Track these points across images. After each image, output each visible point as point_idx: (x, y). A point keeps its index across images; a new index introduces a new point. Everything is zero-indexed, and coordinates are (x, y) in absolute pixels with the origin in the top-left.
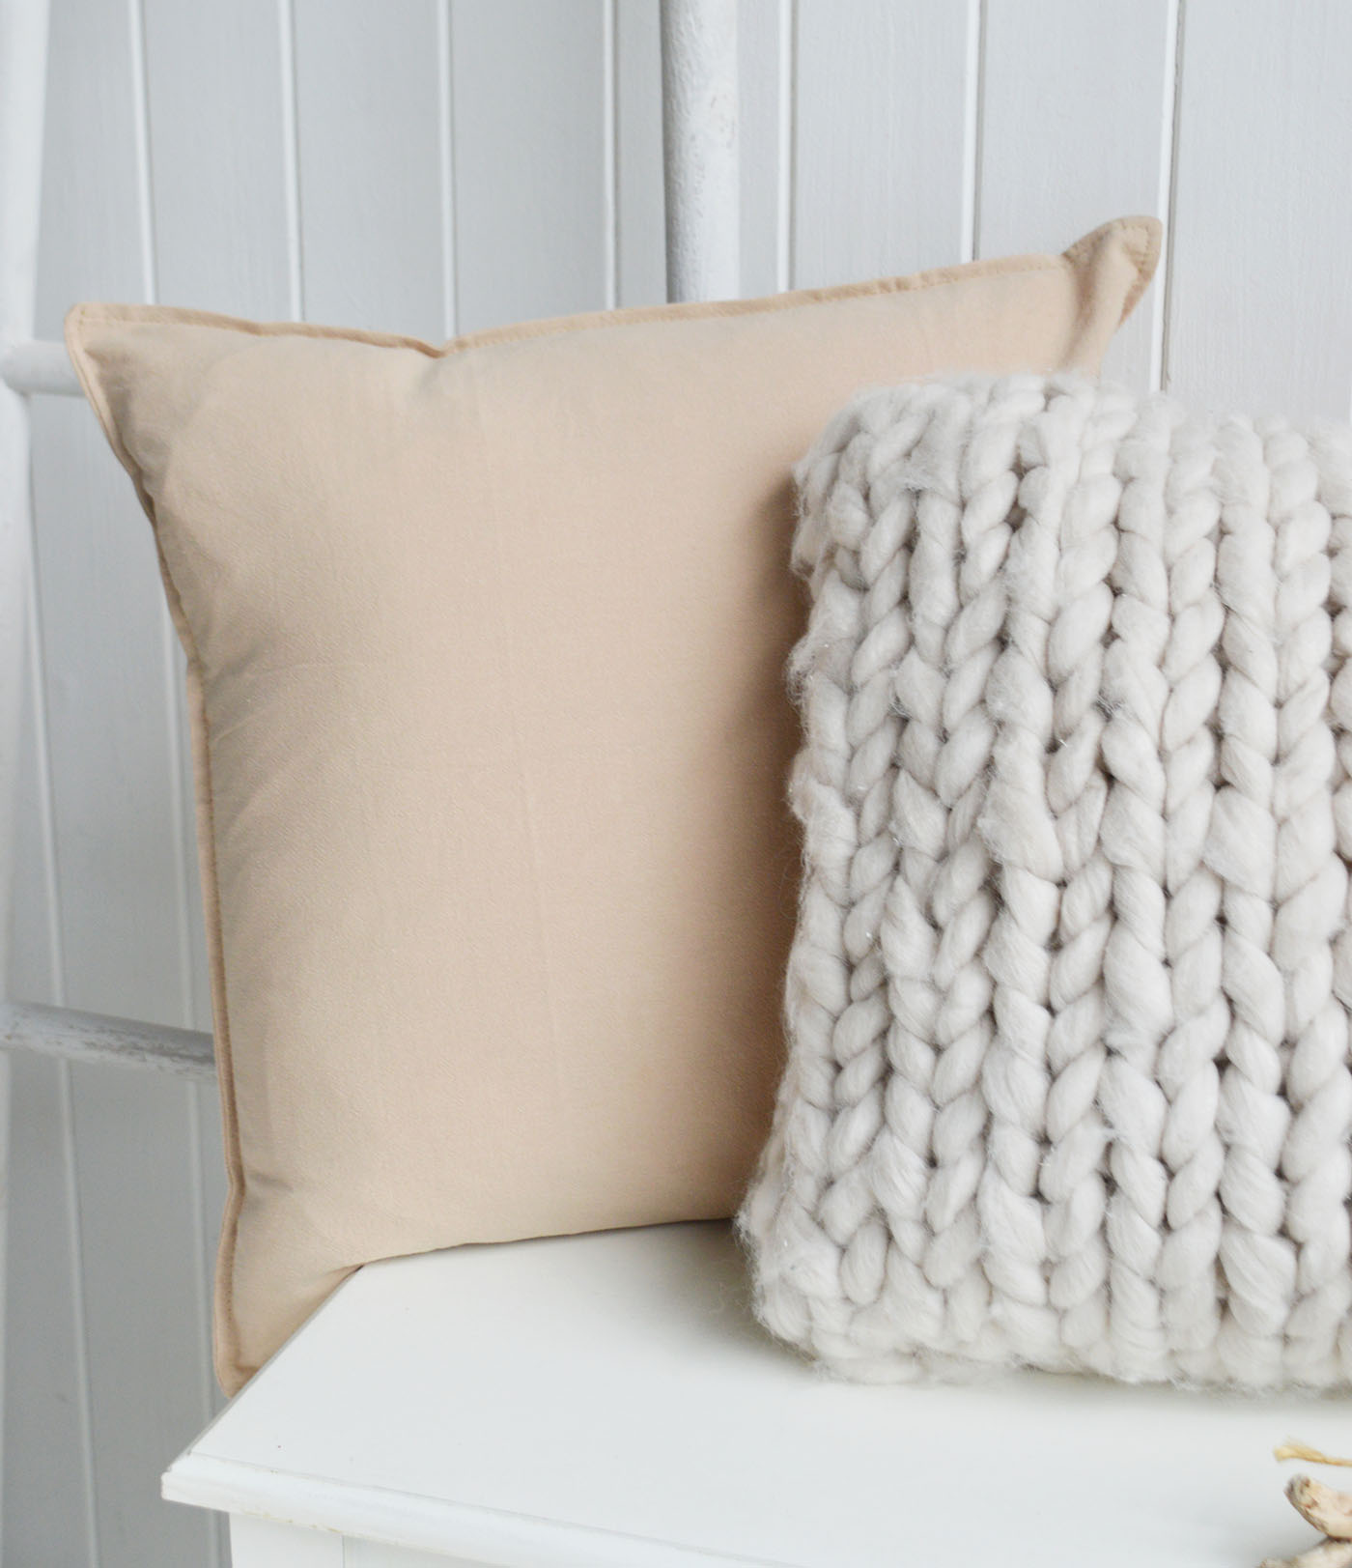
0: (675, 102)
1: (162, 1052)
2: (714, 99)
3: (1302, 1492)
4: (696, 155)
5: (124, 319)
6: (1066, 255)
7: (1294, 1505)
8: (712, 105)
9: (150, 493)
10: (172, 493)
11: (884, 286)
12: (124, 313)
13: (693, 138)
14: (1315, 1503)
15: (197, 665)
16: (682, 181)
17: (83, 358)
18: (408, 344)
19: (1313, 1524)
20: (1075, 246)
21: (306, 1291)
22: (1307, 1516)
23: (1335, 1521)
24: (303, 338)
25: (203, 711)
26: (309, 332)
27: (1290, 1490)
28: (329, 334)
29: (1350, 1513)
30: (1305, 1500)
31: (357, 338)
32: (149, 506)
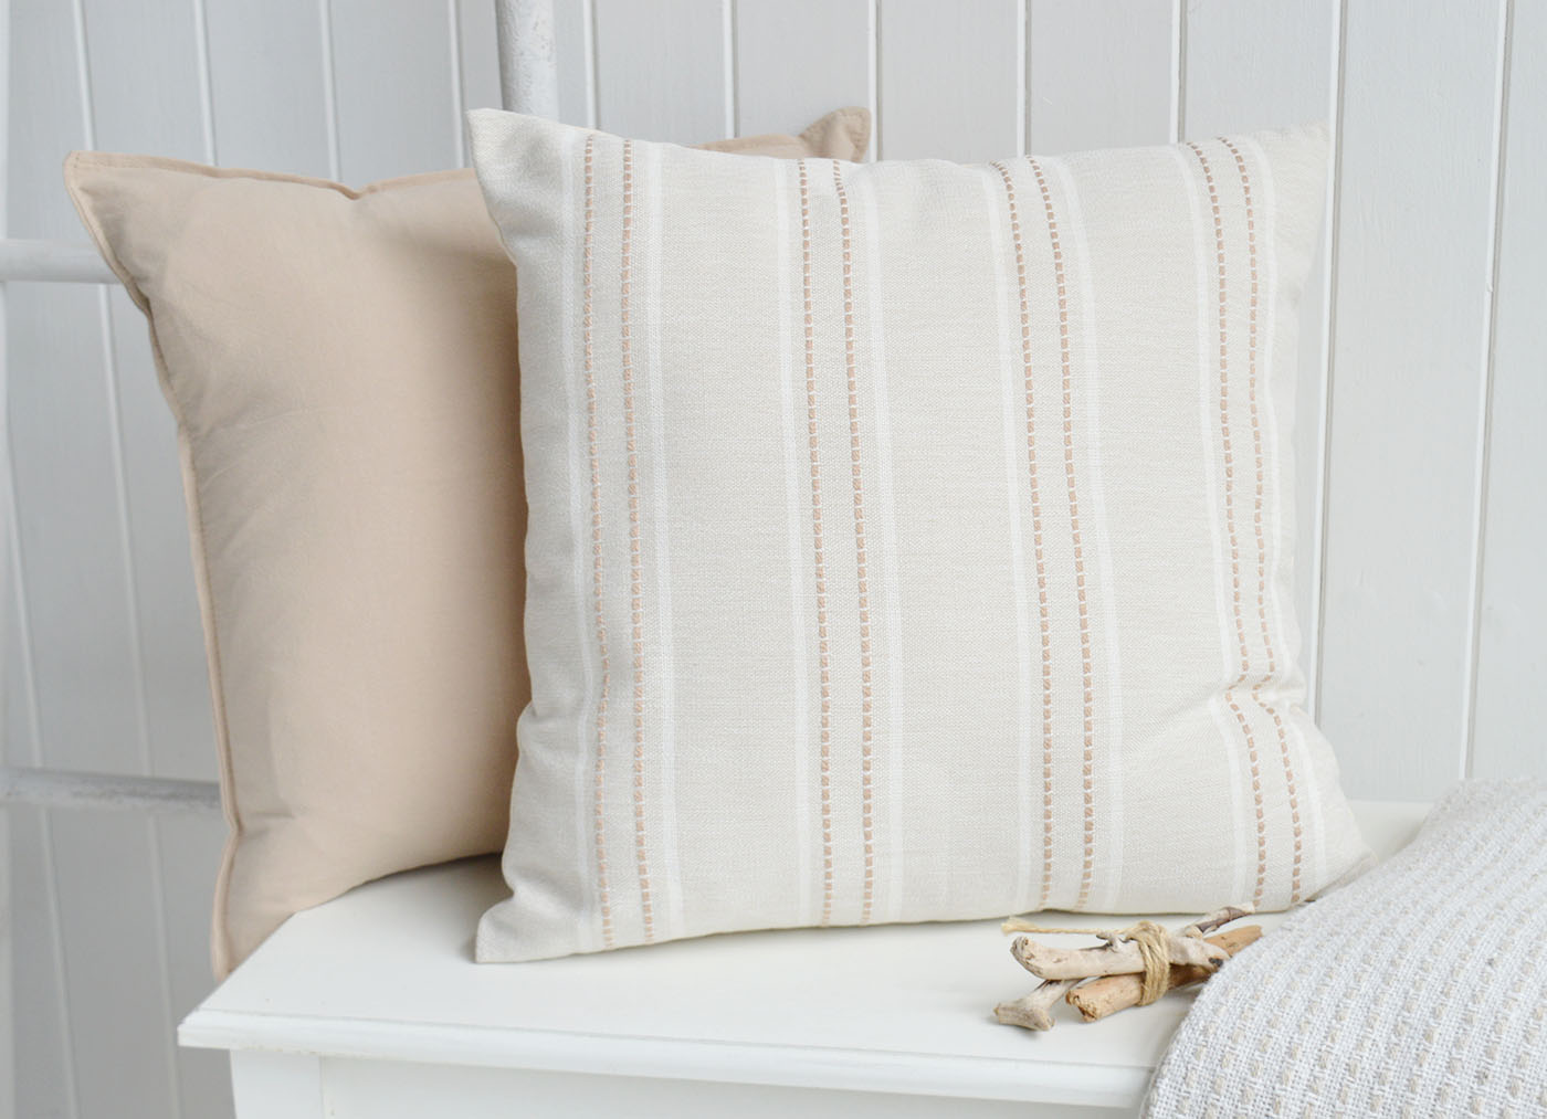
1: (133, 794)
2: (537, 24)
3: (1023, 948)
6: (802, 136)
7: (1018, 960)
8: (535, 28)
13: (522, 54)
14: (1032, 956)
15: (188, 427)
16: (515, 87)
18: (332, 186)
19: (1032, 972)
20: (808, 129)
22: (1027, 966)
23: (1049, 967)
24: (255, 181)
25: (193, 462)
26: (258, 176)
27: (1014, 949)
28: (271, 178)
29: (1059, 961)
30: (1026, 954)
31: (293, 180)
32: (145, 303)
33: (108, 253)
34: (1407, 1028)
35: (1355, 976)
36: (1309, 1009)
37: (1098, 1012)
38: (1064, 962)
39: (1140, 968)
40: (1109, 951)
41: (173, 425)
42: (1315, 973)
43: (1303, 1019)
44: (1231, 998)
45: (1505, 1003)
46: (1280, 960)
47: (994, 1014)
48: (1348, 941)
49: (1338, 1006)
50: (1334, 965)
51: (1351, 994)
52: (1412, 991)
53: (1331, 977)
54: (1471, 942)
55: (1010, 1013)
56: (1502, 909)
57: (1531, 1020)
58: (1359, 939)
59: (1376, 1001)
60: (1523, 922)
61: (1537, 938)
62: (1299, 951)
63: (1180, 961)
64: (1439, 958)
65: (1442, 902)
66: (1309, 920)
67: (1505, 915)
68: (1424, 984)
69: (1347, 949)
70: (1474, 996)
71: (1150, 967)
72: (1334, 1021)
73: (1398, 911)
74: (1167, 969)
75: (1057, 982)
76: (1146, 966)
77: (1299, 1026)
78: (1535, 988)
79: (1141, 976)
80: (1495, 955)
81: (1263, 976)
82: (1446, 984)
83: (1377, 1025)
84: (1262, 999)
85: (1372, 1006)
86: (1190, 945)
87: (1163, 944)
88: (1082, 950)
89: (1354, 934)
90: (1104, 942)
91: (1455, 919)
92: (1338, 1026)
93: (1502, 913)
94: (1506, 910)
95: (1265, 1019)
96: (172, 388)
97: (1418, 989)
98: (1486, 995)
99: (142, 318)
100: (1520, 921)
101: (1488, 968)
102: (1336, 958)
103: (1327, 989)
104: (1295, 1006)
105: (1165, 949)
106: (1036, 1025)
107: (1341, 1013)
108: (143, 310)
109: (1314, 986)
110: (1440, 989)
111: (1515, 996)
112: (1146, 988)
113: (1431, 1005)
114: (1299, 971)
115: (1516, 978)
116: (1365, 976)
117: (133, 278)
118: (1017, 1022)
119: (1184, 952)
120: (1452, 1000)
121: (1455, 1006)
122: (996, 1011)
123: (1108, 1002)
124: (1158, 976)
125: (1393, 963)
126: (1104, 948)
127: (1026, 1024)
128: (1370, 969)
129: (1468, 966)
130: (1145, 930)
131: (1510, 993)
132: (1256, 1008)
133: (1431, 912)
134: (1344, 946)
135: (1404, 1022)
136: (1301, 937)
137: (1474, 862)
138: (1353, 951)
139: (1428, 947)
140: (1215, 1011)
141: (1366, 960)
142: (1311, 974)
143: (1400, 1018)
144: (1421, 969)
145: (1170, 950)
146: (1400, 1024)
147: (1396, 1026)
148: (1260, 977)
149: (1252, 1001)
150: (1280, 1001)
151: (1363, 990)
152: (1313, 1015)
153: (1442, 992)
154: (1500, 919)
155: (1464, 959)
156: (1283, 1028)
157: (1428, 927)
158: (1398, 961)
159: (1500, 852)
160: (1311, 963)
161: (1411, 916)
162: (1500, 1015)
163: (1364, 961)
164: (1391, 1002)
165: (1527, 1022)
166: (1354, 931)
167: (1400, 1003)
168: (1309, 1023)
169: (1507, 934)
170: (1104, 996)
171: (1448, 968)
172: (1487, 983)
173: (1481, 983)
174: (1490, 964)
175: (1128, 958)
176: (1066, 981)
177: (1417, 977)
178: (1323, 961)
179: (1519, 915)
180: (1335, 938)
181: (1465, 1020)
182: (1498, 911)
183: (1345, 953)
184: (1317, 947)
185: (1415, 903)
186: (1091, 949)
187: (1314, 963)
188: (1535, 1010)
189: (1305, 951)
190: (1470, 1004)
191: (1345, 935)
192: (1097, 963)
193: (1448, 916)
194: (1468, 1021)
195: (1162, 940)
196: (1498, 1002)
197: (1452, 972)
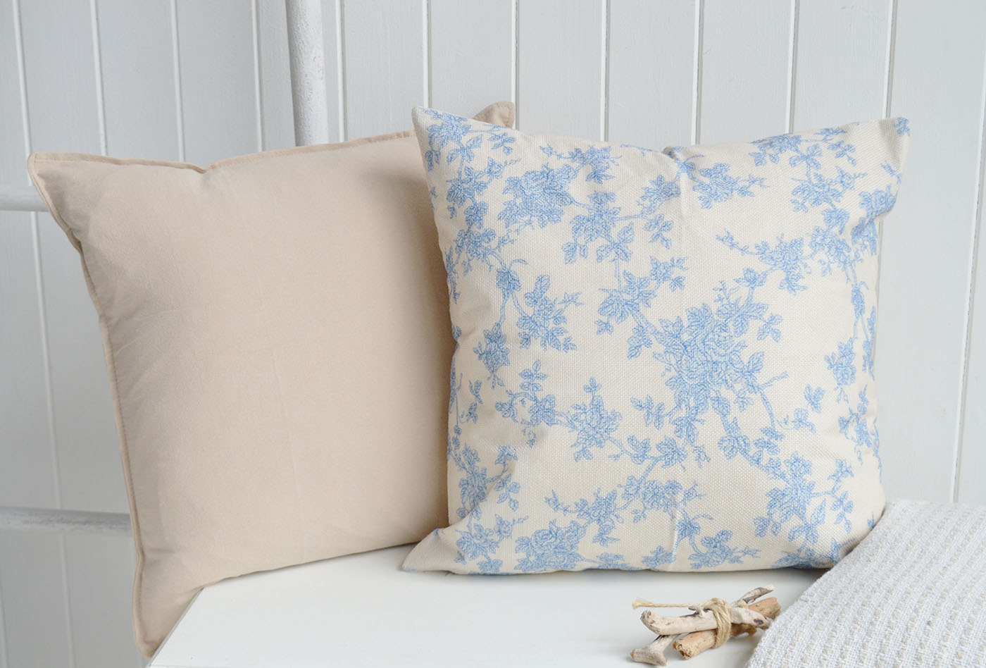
0: (297, 59)
3: (647, 618)
4: (308, 83)
5: (55, 159)
7: (645, 624)
9: (79, 239)
10: (93, 237)
11: (399, 135)
12: (55, 157)
13: (306, 76)
14: (653, 622)
15: (105, 318)
17: (38, 178)
18: (189, 167)
19: (654, 631)
21: (181, 600)
22: (650, 627)
23: (663, 628)
24: (142, 166)
25: (109, 339)
26: (144, 163)
27: (643, 617)
28: (153, 164)
29: (669, 624)
30: (650, 621)
31: (166, 165)
32: (78, 245)
33: (56, 214)
34: (883, 663)
35: (850, 631)
36: (825, 651)
37: (692, 653)
38: (672, 625)
39: (715, 627)
40: (697, 618)
41: (96, 316)
42: (826, 629)
43: (822, 657)
44: (778, 645)
45: (940, 649)
46: (805, 621)
47: (630, 656)
48: (843, 609)
49: (842, 650)
50: (836, 624)
51: (849, 642)
52: (884, 641)
53: (836, 632)
54: (916, 611)
55: (641, 656)
56: (931, 589)
57: (955, 659)
58: (850, 608)
59: (864, 646)
60: (944, 598)
61: (954, 608)
62: (815, 615)
63: (737, 621)
64: (898, 620)
65: (895, 585)
66: (816, 594)
67: (933, 594)
68: (891, 637)
69: (843, 615)
70: (921, 644)
71: (721, 626)
72: (840, 659)
73: (869, 590)
74: (730, 626)
75: (668, 636)
76: (718, 625)
77: (820, 662)
78: (956, 639)
79: (715, 631)
80: (931, 619)
81: (796, 631)
82: (904, 636)
83: (865, 661)
84: (797, 645)
85: (862, 650)
86: (741, 611)
87: (727, 612)
88: (681, 617)
89: (846, 605)
90: (693, 612)
91: (904, 596)
92: (843, 662)
93: (931, 592)
94: (933, 590)
95: (800, 658)
96: (96, 294)
97: (889, 639)
98: (928, 643)
99: (77, 254)
100: (942, 597)
101: (928, 627)
102: (838, 620)
103: (834, 640)
104: (816, 649)
105: (729, 615)
106: (658, 662)
107: (844, 654)
108: (77, 249)
109: (826, 637)
110: (900, 639)
111: (945, 644)
112: (718, 638)
113: (896, 649)
114: (817, 628)
115: (944, 633)
116: (856, 631)
117: (71, 229)
118: (645, 661)
119: (739, 616)
120: (908, 646)
121: (910, 650)
122: (632, 655)
123: (697, 647)
124: (725, 631)
125: (871, 623)
126: (694, 615)
127: (651, 662)
128: (859, 627)
129: (916, 625)
130: (716, 604)
131: (942, 642)
132: (794, 651)
133: (889, 591)
134: (841, 613)
135: (881, 660)
136: (814, 606)
137: (908, 558)
138: (847, 616)
139: (891, 614)
140: (770, 653)
141: (855, 621)
142: (824, 630)
143: (878, 657)
144: (889, 627)
145: (731, 615)
146: (879, 661)
147: (877, 662)
148: (794, 632)
149: (791, 647)
150: (808, 646)
151: (856, 641)
152: (828, 655)
153: (902, 641)
154: (931, 596)
155: (913, 621)
156: (811, 663)
157: (890, 601)
158: (875, 622)
159: (922, 552)
160: (823, 623)
161: (878, 594)
162: (937, 656)
163: (854, 622)
164: (872, 647)
165: (953, 660)
166: (846, 603)
167: (878, 648)
168: (825, 660)
169: (936, 605)
170: (696, 644)
171: (905, 627)
172: (928, 636)
173: (925, 637)
174: (929, 624)
175: (708, 621)
176: (673, 635)
177: (887, 632)
178: (830, 622)
179: (942, 594)
180: (835, 608)
181: (917, 658)
182: (929, 591)
183: (842, 617)
184: (825, 613)
185: (879, 585)
186: (686, 616)
187: (825, 623)
188: (957, 653)
189: (818, 616)
190: (919, 649)
191: (841, 605)
192: (691, 624)
193: (900, 593)
194: (919, 659)
195: (726, 609)
196: (936, 647)
197: (907, 629)
